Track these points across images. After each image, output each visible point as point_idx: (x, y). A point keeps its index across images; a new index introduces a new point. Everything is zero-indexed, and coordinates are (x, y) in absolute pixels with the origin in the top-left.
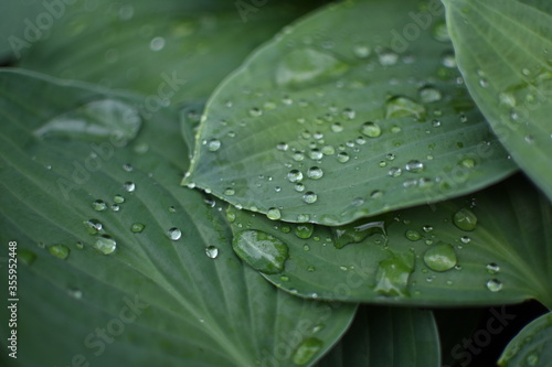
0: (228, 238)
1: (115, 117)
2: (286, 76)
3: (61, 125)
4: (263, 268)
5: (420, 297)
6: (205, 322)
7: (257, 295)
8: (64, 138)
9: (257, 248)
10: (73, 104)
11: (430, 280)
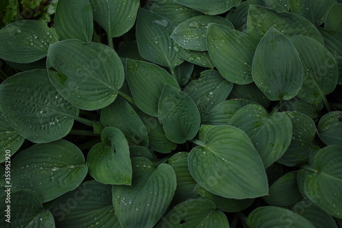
0: (173, 47)
1: (164, 23)
2: (191, 25)
3: (157, 21)
4: (176, 52)
5: (193, 62)
6: (166, 56)
7: (173, 55)
8: (157, 24)
9: (177, 50)
10: (159, 19)
11: (196, 60)
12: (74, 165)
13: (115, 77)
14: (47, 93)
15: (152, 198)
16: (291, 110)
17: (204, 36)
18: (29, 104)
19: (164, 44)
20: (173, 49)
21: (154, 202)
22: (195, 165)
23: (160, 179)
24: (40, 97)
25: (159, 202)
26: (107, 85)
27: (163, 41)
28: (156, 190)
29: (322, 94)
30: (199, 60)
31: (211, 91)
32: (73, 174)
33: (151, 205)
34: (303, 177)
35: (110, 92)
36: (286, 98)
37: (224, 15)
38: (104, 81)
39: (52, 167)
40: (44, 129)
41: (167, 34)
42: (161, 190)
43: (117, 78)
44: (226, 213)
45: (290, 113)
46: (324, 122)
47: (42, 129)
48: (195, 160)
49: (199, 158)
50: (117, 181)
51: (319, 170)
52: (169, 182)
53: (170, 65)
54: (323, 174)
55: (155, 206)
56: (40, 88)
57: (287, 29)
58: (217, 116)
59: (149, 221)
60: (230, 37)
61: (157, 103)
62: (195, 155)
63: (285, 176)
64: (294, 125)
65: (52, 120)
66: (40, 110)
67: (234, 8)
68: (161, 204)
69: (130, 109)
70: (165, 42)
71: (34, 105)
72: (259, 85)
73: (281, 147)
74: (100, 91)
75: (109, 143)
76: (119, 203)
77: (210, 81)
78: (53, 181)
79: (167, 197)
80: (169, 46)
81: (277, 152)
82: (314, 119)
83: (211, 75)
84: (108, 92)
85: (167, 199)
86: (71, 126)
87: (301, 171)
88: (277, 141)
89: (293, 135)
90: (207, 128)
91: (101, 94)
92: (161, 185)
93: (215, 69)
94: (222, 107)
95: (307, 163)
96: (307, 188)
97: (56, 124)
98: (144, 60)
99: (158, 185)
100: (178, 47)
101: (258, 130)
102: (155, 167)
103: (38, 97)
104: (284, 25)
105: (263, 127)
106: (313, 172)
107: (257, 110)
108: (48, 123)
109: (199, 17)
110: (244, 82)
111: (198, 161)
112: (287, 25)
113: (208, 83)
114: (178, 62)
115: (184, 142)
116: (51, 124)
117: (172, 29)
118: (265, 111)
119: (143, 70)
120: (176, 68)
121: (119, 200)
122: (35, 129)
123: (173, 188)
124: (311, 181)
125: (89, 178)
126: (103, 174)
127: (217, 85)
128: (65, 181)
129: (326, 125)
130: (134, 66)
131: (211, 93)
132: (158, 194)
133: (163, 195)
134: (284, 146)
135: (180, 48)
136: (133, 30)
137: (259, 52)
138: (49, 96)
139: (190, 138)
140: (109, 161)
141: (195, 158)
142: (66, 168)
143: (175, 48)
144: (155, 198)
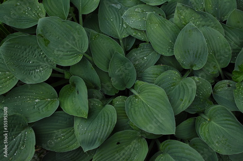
0: (122, 24)
1: (119, 6)
2: (136, 10)
3: (113, 5)
4: (124, 28)
5: (135, 37)
6: (117, 30)
7: (122, 30)
8: (113, 6)
9: (125, 27)
10: (116, 3)
11: (137, 35)
12: (50, 98)
13: (82, 44)
14: (35, 50)
15: (100, 128)
16: (198, 76)
17: (144, 19)
18: (23, 57)
19: (117, 22)
20: (122, 26)
21: (101, 130)
22: (129, 107)
23: (106, 115)
24: (30, 53)
25: (104, 131)
26: (76, 49)
27: (116, 20)
28: (103, 122)
29: (219, 67)
30: (139, 36)
31: (146, 56)
32: (49, 105)
33: (98, 133)
34: (200, 122)
35: (78, 53)
36: (195, 69)
37: (159, 6)
38: (74, 46)
39: (36, 99)
40: (32, 74)
41: (120, 15)
42: (106, 123)
43: (83, 45)
44: (147, 139)
45: (196, 78)
46: (218, 86)
47: (31, 74)
48: (130, 104)
49: (133, 103)
50: (78, 114)
51: (211, 119)
52: (112, 118)
53: (120, 37)
54: (212, 122)
55: (102, 133)
56: (31, 46)
57: (201, 21)
58: (148, 75)
59: (96, 142)
60: (162, 23)
61: (108, 63)
62: (130, 101)
63: (188, 120)
64: (198, 87)
65: (38, 68)
66: (30, 61)
67: (167, 2)
68: (105, 132)
69: (90, 65)
70: (118, 21)
71: (26, 58)
72: (178, 58)
73: (188, 102)
74: (71, 53)
75: (74, 85)
76: (78, 129)
77: (145, 50)
78: (36, 108)
79: (110, 128)
80: (120, 23)
81: (184, 105)
82: (211, 83)
83: (147, 46)
84: (76, 53)
85: (110, 129)
86: (50, 74)
87: (199, 117)
88: (185, 98)
89: (197, 94)
90: (140, 83)
91: (72, 55)
92: (106, 120)
93: (149, 42)
94: (151, 70)
95: (203, 112)
96: (201, 130)
97: (40, 71)
98: (102, 33)
99: (104, 119)
100: (126, 25)
101: (173, 89)
102: (104, 105)
103: (29, 52)
104: (199, 19)
105: (177, 86)
106: (206, 120)
107: (175, 74)
108: (34, 70)
109: (143, 5)
110: (168, 54)
111: (132, 105)
112: (201, 19)
113: (144, 52)
114: (125, 35)
115: (124, 89)
116: (37, 70)
117: (123, 11)
118: (179, 76)
119: (101, 39)
120: (124, 39)
121: (78, 126)
122: (26, 74)
123: (114, 122)
124: (204, 126)
125: (59, 109)
126: (69, 108)
127: (150, 53)
128: (44, 109)
129: (219, 88)
130: (95, 36)
131: (145, 58)
132: (104, 126)
133: (108, 126)
134: (189, 102)
135: (127, 26)
136: (96, 11)
137: (180, 36)
138: (36, 52)
139: (129, 87)
140: (74, 99)
141: (130, 103)
142: (44, 101)
143: (124, 25)
144: (102, 127)
